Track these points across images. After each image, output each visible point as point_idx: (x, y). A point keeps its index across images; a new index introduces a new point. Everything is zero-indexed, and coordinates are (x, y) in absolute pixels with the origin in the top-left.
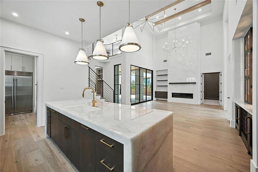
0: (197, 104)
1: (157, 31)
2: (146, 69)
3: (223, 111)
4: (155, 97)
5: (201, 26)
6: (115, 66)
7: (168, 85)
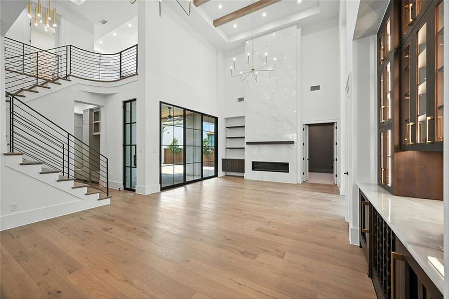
0: (295, 183)
1: (225, 39)
2: (202, 114)
3: (338, 196)
4: (222, 171)
5: (302, 34)
6: (125, 103)
7: (246, 146)
